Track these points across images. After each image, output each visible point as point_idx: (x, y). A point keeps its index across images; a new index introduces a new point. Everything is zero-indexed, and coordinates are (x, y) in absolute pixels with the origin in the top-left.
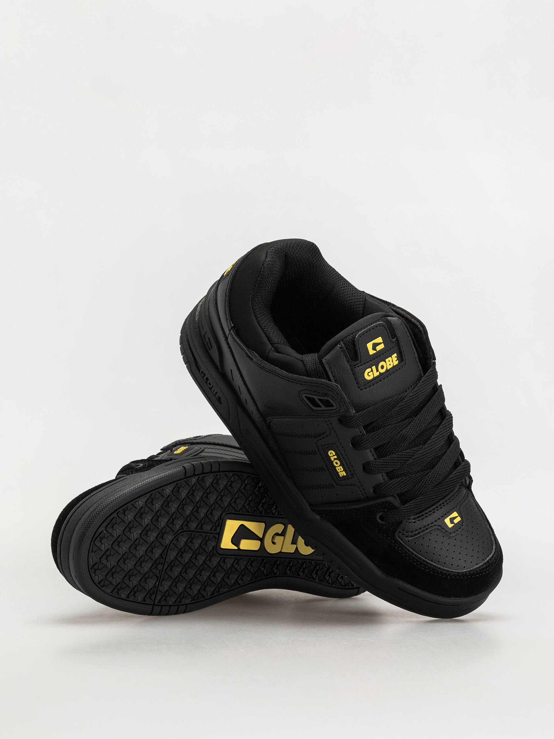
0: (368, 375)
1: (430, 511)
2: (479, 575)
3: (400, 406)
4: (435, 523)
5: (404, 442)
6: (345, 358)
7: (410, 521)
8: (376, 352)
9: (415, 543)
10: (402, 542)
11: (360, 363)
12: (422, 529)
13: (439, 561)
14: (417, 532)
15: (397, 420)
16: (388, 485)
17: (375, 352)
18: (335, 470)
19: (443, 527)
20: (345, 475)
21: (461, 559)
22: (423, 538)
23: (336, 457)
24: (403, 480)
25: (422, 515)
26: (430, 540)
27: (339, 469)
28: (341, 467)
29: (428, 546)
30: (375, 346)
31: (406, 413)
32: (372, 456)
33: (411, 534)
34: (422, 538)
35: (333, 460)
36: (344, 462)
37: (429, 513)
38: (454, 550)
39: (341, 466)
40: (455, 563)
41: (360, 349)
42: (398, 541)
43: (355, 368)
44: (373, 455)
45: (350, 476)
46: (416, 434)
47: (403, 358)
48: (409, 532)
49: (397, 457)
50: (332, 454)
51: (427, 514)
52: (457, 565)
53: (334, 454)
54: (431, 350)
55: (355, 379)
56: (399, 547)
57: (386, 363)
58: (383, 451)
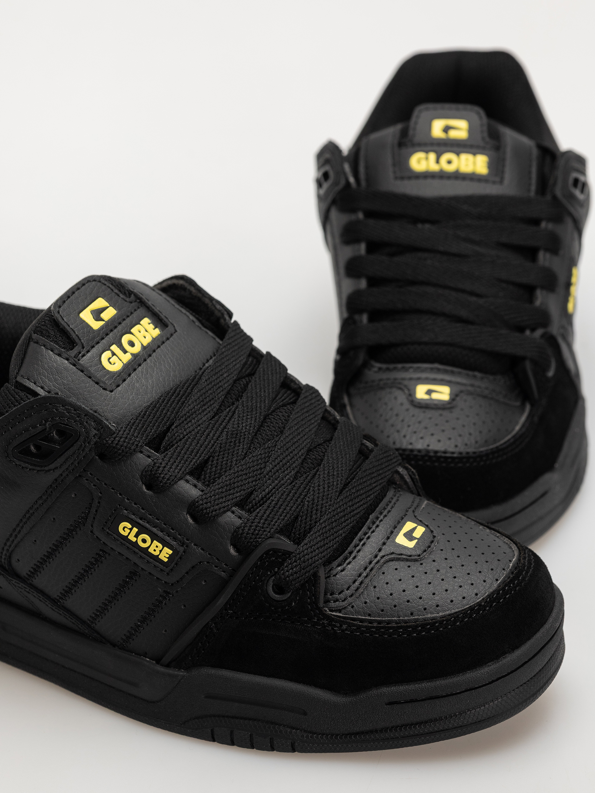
0: (110, 363)
1: (361, 540)
2: (511, 593)
3: (200, 391)
4: (381, 554)
5: (240, 443)
6: (51, 353)
7: (334, 572)
8: (104, 322)
9: (366, 603)
10: (341, 615)
11: (83, 348)
12: (365, 574)
13: (425, 609)
14: (357, 583)
15: (207, 414)
16: (252, 523)
17: (102, 323)
18: (148, 556)
19: (399, 553)
20: (170, 552)
21: (462, 584)
22: (375, 587)
23: (137, 530)
24: (274, 502)
25: (351, 553)
26: (387, 583)
27: (155, 550)
28: (155, 543)
29: (391, 594)
30: (97, 314)
31: (219, 399)
32: (194, 488)
33: (348, 592)
34: (372, 588)
35: (136, 539)
36: (154, 529)
37: (361, 543)
38: (442, 577)
39: (155, 541)
40: (455, 597)
41: (69, 326)
42: (333, 617)
43: (79, 360)
44: (195, 486)
45: (181, 549)
46: (255, 421)
47: (165, 321)
48: (342, 591)
49: (241, 470)
50: (126, 529)
51: (358, 545)
52: (461, 598)
53: (130, 526)
54: (214, 302)
55: (90, 377)
56: (341, 626)
57: (135, 336)
58: (210, 473)
